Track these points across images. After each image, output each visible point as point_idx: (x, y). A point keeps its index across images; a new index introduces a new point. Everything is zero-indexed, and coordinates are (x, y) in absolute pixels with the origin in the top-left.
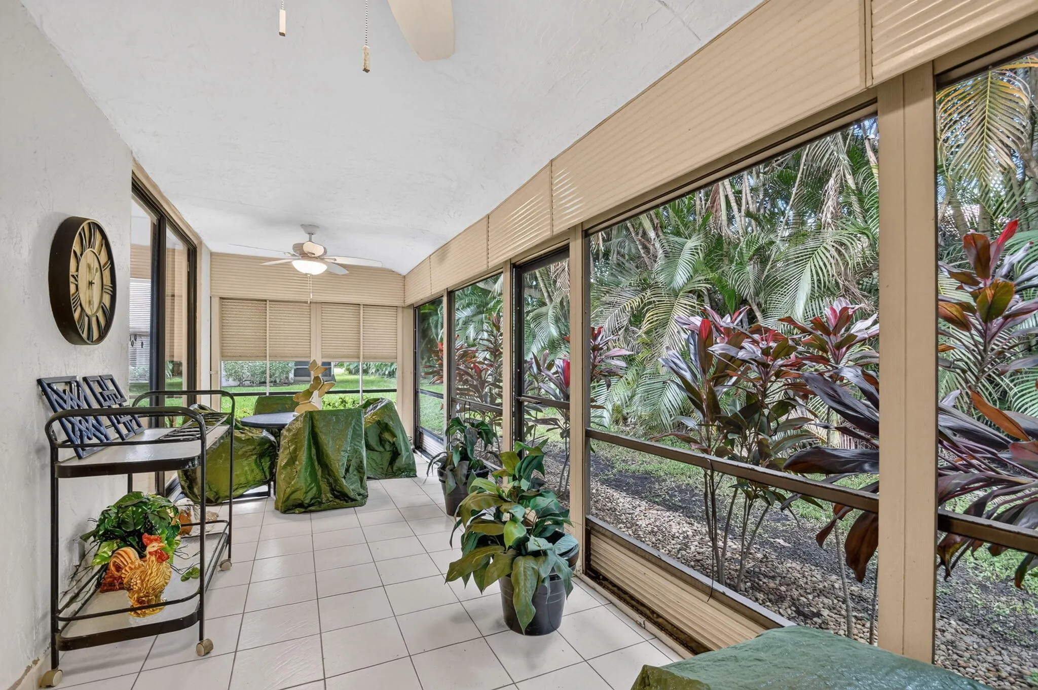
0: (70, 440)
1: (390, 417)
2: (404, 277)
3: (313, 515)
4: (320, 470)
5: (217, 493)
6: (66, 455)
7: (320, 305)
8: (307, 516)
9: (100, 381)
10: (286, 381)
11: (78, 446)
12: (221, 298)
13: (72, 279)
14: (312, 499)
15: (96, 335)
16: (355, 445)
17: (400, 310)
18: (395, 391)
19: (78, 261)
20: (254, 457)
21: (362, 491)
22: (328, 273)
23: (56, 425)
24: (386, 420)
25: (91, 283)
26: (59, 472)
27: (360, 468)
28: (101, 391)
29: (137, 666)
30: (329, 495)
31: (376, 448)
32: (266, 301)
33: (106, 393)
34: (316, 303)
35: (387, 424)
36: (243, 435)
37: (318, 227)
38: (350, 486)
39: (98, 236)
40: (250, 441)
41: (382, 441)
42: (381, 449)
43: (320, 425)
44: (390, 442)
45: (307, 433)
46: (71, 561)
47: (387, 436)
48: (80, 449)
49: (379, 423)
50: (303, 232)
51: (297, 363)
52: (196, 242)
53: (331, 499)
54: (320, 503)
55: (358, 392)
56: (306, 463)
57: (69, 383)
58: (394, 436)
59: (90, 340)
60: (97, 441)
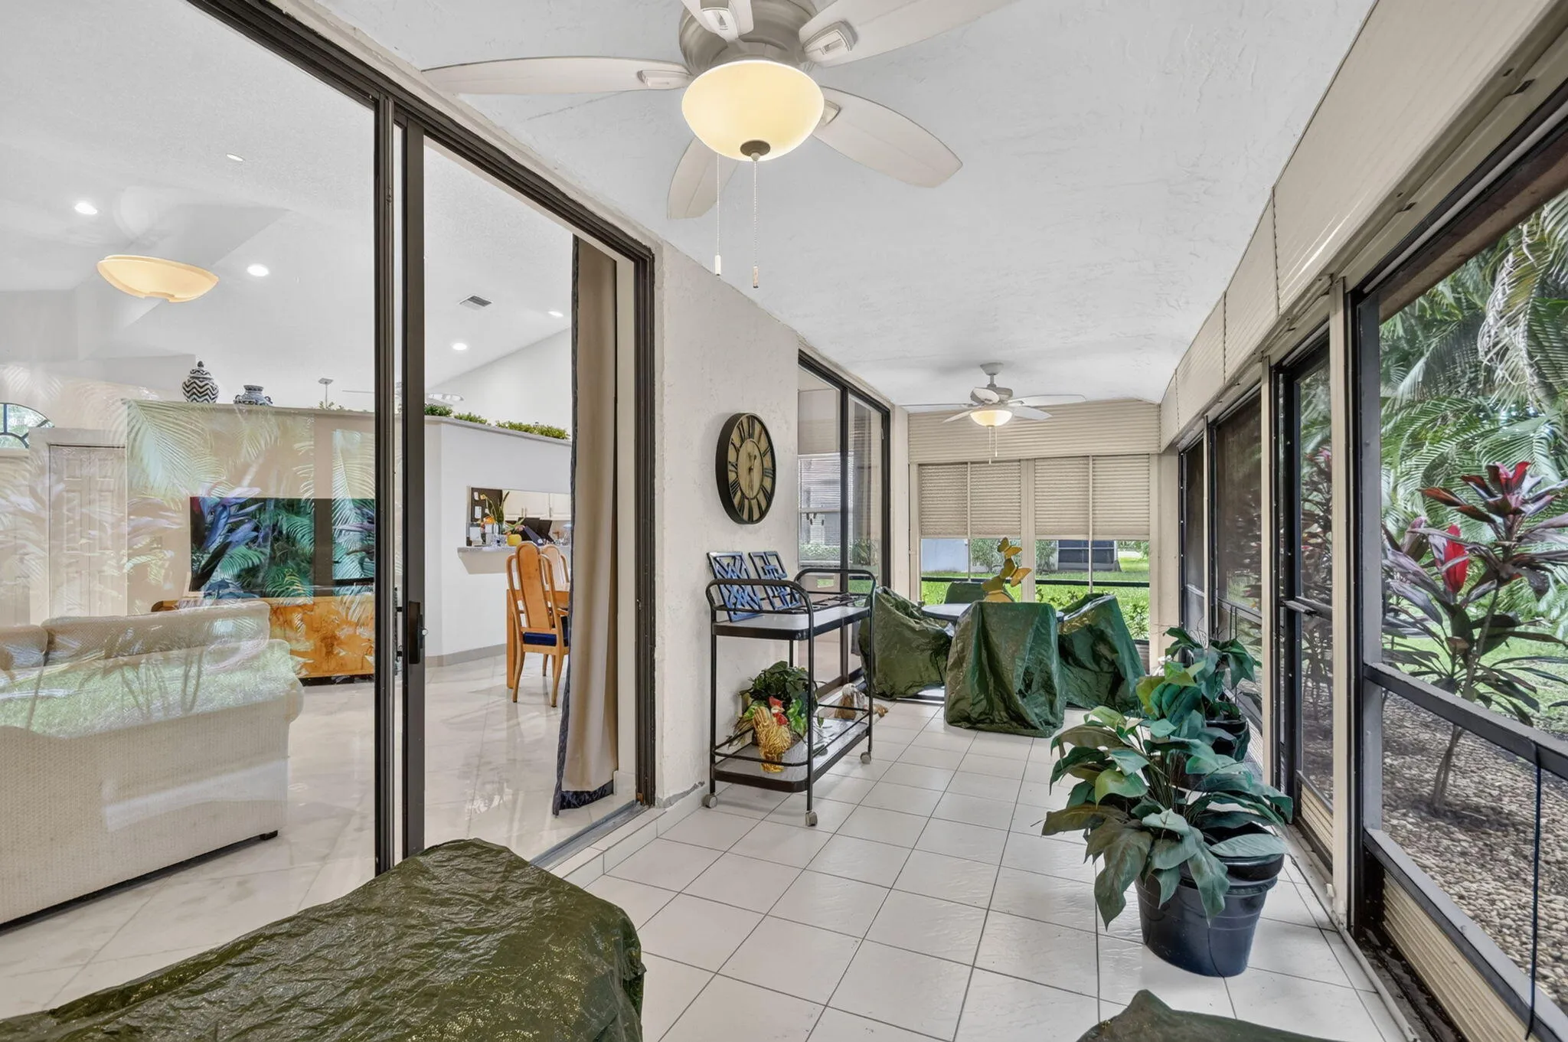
0: (725, 605)
1: (1109, 622)
2: (1159, 406)
3: (981, 734)
4: (992, 680)
5: (892, 687)
6: (722, 617)
7: (1032, 462)
8: (973, 733)
9: (763, 557)
10: (1046, 568)
11: (731, 610)
12: (920, 465)
13: (730, 467)
14: (981, 714)
15: (756, 516)
16: (1040, 653)
17: (1154, 460)
18: (1147, 585)
19: (737, 451)
20: (930, 652)
21: (1051, 719)
22: (1018, 419)
23: (714, 590)
24: (1103, 626)
25: (750, 469)
26: (718, 630)
27: (1048, 687)
28: (763, 565)
29: (762, 815)
30: (1003, 714)
31: (1088, 665)
32: (966, 463)
33: (766, 568)
34: (1027, 460)
35: (1102, 632)
36: (918, 626)
37: (1000, 364)
38: (1033, 710)
39: (757, 427)
40: (923, 633)
41: (1097, 657)
42: (1097, 669)
43: (993, 622)
44: (1106, 659)
45: (975, 631)
46: (736, 713)
47: (1103, 649)
48: (732, 613)
49: (1090, 629)
50: (984, 374)
51: (1062, 543)
52: (888, 406)
53: (1005, 720)
54: (992, 722)
55: (1087, 584)
56: (973, 667)
57: (734, 557)
58: (1114, 650)
59: (751, 521)
60: (749, 608)
